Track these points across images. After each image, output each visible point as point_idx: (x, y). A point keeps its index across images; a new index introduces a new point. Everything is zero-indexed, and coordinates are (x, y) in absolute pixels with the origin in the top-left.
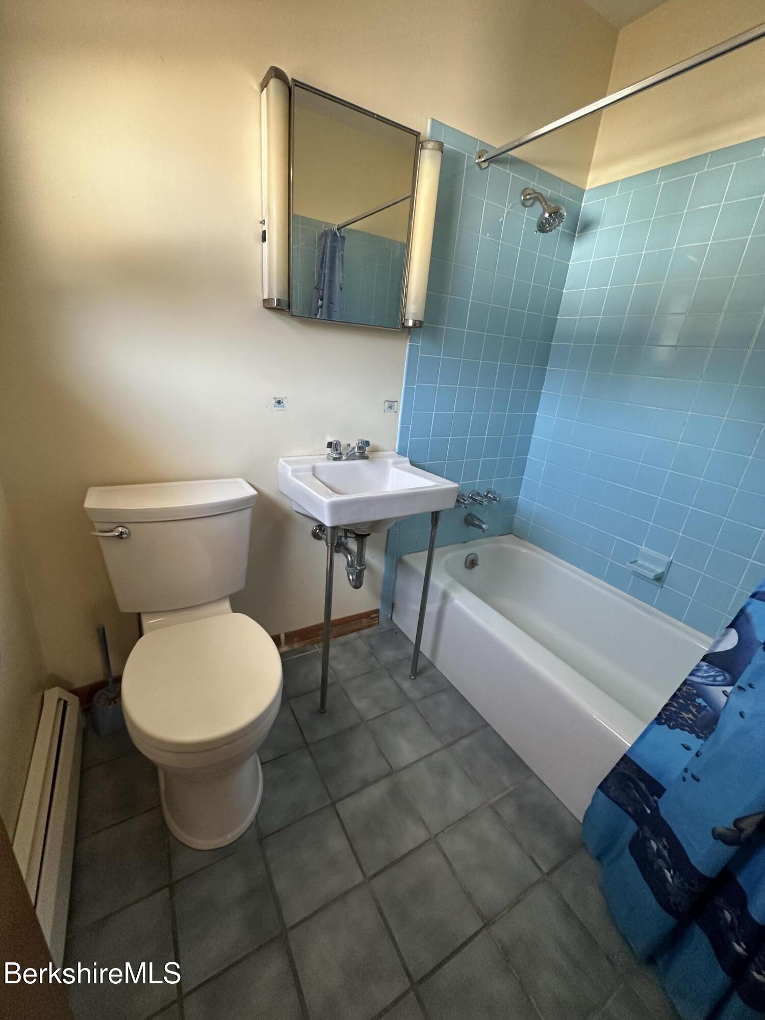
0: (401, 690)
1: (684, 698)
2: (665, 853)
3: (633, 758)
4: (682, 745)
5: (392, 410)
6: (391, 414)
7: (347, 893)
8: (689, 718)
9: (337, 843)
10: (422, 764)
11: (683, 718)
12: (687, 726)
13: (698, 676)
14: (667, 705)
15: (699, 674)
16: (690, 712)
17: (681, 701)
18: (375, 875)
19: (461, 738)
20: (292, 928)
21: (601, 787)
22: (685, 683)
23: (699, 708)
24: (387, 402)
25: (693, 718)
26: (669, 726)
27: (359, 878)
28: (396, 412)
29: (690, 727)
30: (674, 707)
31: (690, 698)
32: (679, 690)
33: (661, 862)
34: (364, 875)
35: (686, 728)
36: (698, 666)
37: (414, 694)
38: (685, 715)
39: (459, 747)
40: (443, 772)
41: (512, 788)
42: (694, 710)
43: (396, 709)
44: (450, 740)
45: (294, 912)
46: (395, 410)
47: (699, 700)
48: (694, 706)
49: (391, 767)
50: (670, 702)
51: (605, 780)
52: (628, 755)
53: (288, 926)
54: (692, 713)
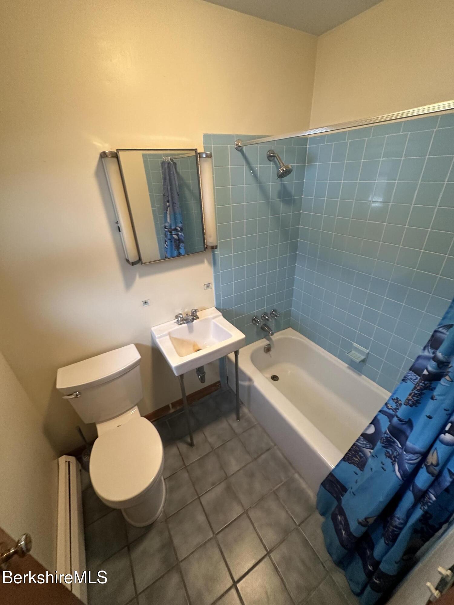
0: (232, 428)
1: (354, 451)
2: (343, 523)
3: (334, 474)
4: (354, 472)
5: (209, 288)
6: (209, 289)
7: (206, 543)
8: (357, 460)
9: (201, 518)
10: (241, 471)
11: (354, 460)
12: (355, 464)
13: (359, 443)
14: (347, 453)
15: (359, 442)
16: (357, 458)
17: (353, 452)
18: (218, 533)
19: (262, 454)
20: (182, 561)
21: (322, 484)
22: (354, 445)
23: (361, 457)
24: (205, 285)
25: (358, 461)
26: (348, 462)
27: (211, 535)
28: (211, 288)
29: (357, 464)
30: (350, 454)
31: (356, 451)
32: (352, 447)
33: (341, 526)
34: (213, 532)
35: (356, 465)
36: (359, 438)
37: (238, 430)
38: (355, 458)
39: (260, 460)
40: (252, 475)
41: (285, 480)
42: (358, 457)
43: (229, 440)
44: (256, 456)
45: (183, 553)
46: (211, 287)
47: (360, 453)
48: (359, 456)
49: (226, 475)
50: (348, 452)
51: (324, 481)
52: (333, 473)
53: (180, 560)
54: (358, 459)
